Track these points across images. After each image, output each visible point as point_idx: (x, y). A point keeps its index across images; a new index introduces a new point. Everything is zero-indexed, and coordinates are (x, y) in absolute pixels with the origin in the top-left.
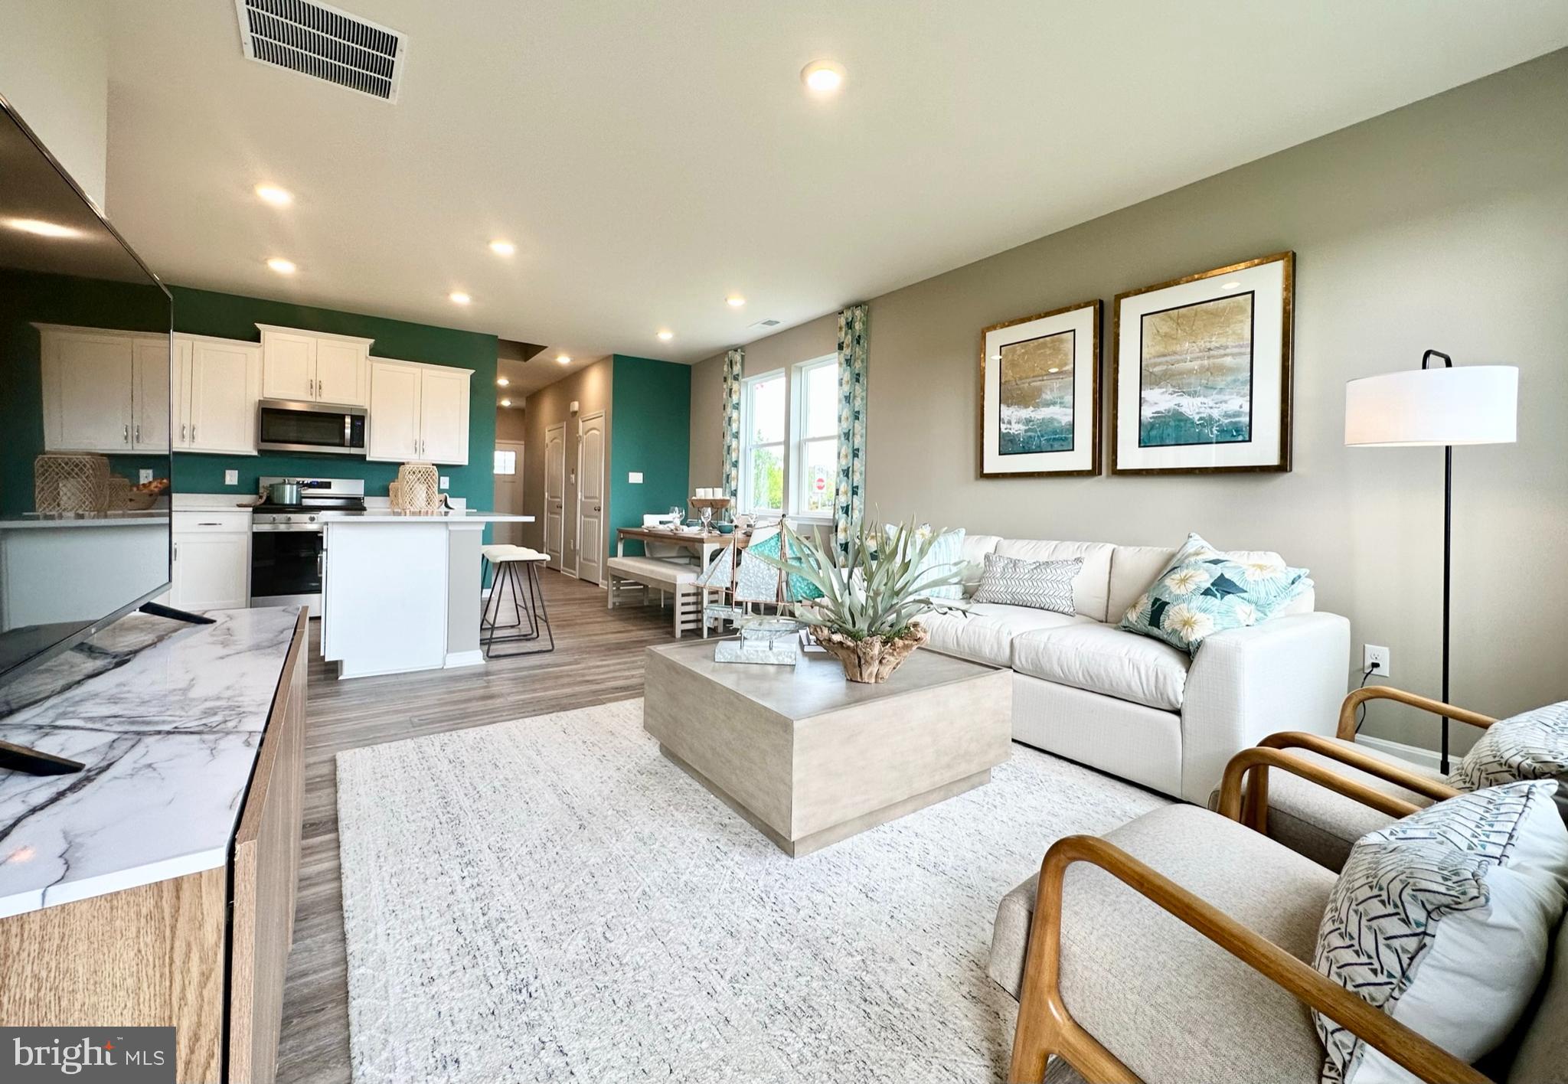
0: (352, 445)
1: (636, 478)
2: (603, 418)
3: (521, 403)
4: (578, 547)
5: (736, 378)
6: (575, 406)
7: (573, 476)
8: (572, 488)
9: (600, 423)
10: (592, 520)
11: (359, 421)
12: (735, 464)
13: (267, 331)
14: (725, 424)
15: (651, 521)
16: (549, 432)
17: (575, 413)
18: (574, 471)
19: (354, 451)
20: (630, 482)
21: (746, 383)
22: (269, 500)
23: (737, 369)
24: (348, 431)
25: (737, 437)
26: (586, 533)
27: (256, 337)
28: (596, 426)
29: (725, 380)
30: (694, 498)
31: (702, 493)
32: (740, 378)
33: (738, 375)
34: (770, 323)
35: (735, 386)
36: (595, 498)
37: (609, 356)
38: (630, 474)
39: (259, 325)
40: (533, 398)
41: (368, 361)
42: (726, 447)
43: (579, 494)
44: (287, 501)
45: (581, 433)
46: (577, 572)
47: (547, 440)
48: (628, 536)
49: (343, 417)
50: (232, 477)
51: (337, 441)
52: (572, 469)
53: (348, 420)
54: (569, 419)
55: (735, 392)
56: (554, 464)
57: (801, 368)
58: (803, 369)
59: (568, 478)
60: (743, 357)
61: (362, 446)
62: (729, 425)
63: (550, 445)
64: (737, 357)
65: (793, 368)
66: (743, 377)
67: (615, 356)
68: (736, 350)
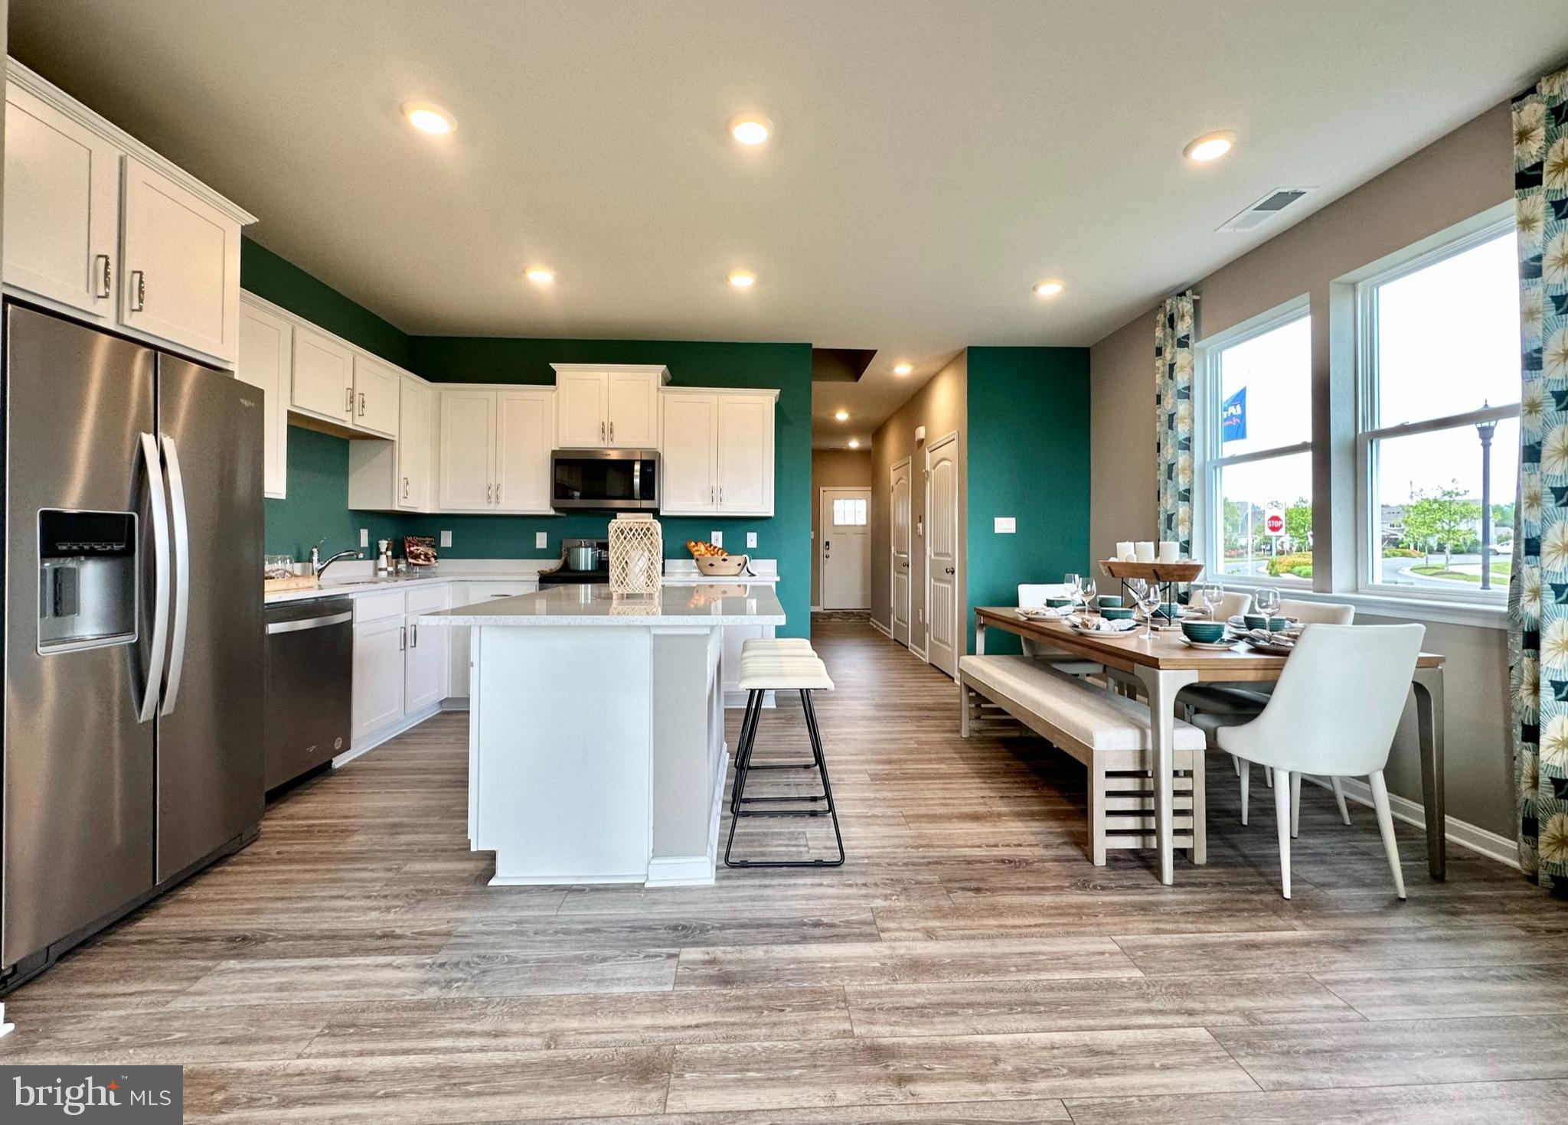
0: (643, 497)
1: (1006, 525)
2: (955, 443)
3: (868, 443)
4: (927, 621)
5: (1183, 343)
6: (921, 432)
7: (920, 525)
8: (919, 539)
9: (951, 450)
10: (942, 585)
11: (650, 467)
12: (1186, 496)
13: (562, 370)
14: (1161, 427)
15: (1032, 598)
16: (894, 471)
17: (921, 441)
18: (921, 519)
19: (646, 504)
20: (997, 531)
21: (1203, 350)
22: (566, 567)
23: (1184, 327)
24: (637, 481)
25: (1188, 448)
26: (939, 602)
27: (550, 379)
28: (948, 457)
29: (1159, 352)
30: (1113, 559)
31: (1127, 552)
32: (1191, 341)
33: (1187, 337)
34: (1280, 200)
35: (1182, 357)
36: (947, 555)
37: (962, 353)
38: (997, 520)
39: (553, 365)
40: (877, 433)
41: (660, 394)
42: (1163, 467)
43: (928, 548)
44: (583, 568)
45: (928, 468)
46: (927, 653)
47: (892, 483)
48: (992, 622)
49: (632, 463)
50: (541, 540)
51: (627, 494)
52: (919, 517)
53: (637, 467)
54: (915, 448)
55: (1182, 368)
56: (901, 514)
57: (1354, 285)
58: (1360, 285)
59: (915, 528)
60: (1196, 303)
61: (653, 498)
62: (1171, 427)
63: (896, 487)
64: (1186, 306)
65: (1332, 287)
66: (1198, 339)
67: (971, 350)
68: (1182, 294)
